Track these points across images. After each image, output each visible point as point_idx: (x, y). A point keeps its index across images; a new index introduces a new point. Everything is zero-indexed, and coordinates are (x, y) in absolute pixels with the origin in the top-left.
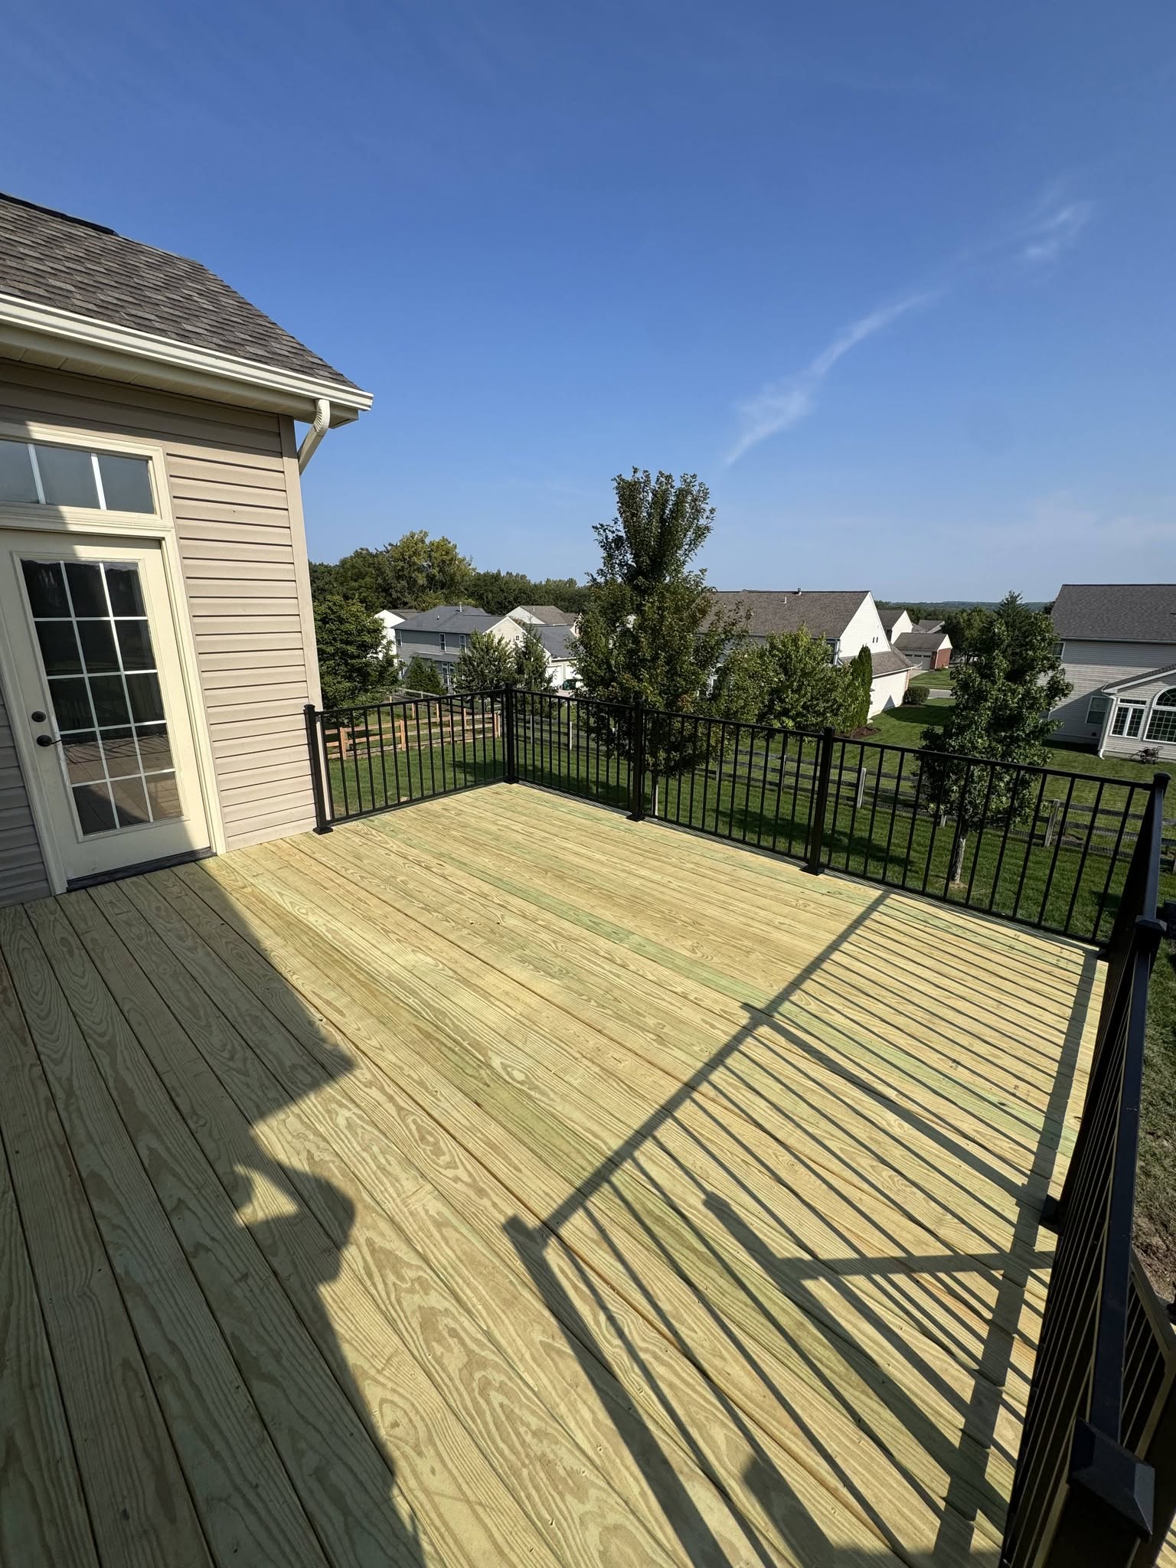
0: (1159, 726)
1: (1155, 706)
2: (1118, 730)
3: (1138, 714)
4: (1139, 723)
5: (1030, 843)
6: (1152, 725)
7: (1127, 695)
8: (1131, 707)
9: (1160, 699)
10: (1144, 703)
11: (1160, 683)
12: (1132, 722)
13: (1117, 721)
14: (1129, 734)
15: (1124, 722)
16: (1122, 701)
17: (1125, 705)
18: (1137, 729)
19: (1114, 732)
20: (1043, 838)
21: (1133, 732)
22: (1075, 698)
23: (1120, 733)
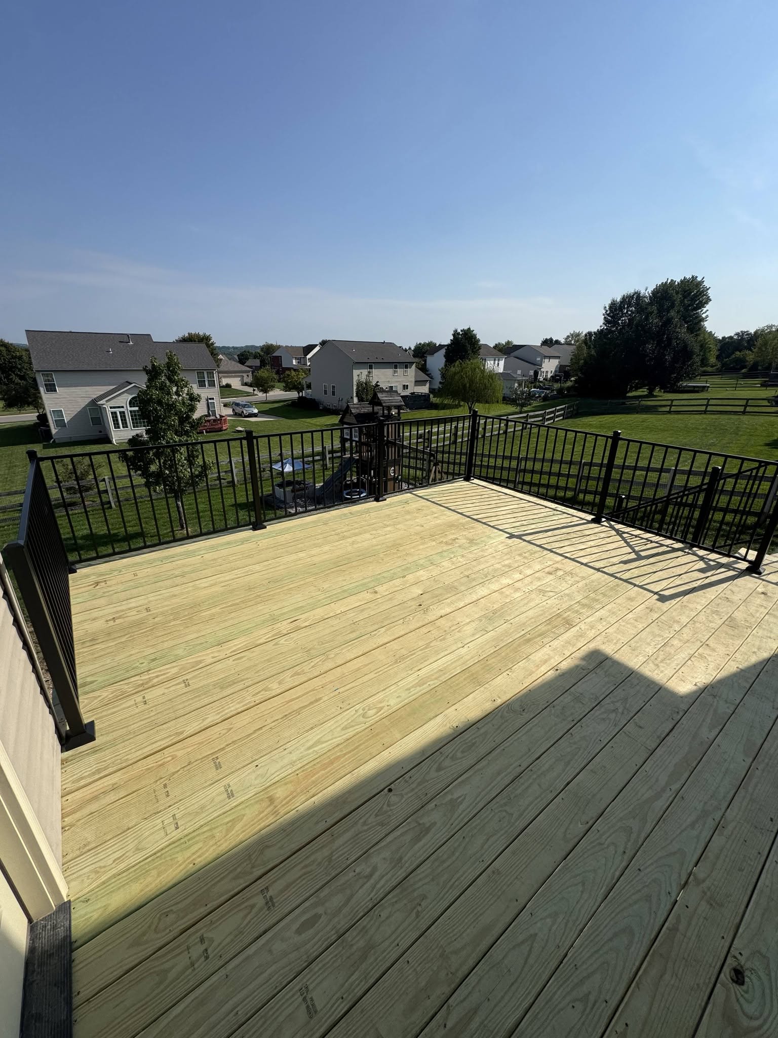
0: (136, 419)
1: (129, 409)
2: (117, 426)
3: (122, 413)
4: (125, 420)
5: (103, 509)
6: (132, 419)
7: (112, 404)
8: (118, 411)
9: (130, 403)
10: (123, 407)
11: (125, 394)
12: (122, 420)
13: (114, 421)
14: (123, 427)
15: (117, 420)
16: (111, 408)
17: (113, 410)
18: (126, 423)
19: (115, 428)
20: (109, 503)
21: (125, 425)
22: (79, 410)
23: (119, 428)
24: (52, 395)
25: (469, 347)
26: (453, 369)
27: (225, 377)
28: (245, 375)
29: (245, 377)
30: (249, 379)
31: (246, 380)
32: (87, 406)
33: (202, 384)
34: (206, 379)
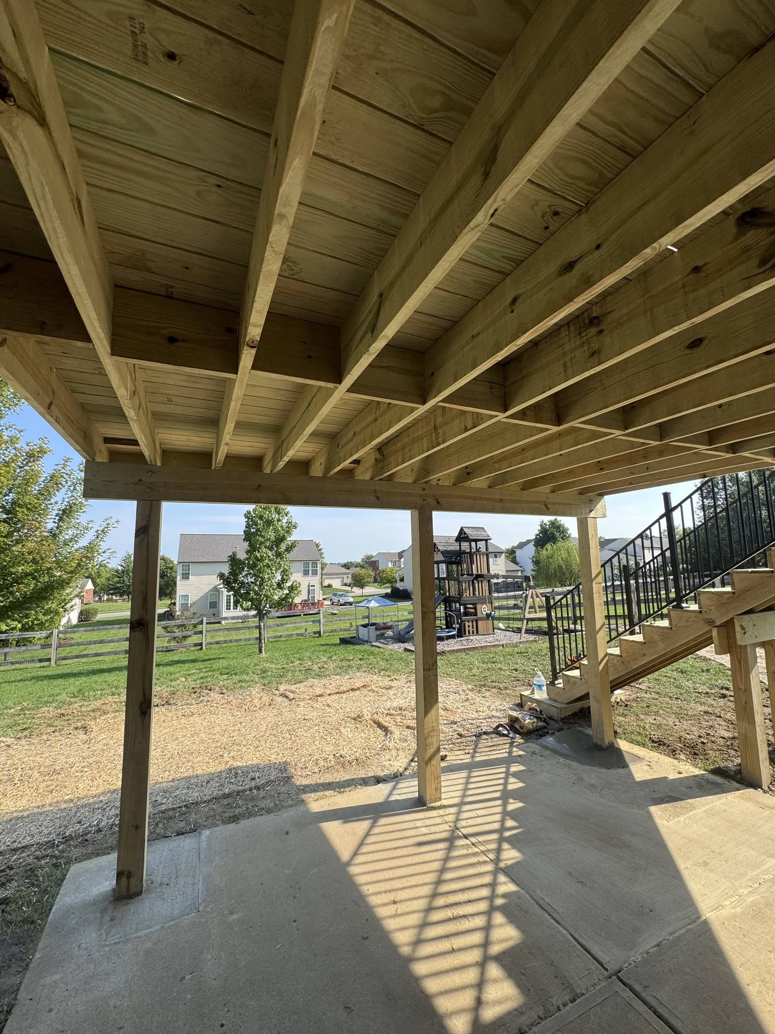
2: (228, 607)
8: (233, 595)
12: (234, 603)
13: (227, 603)
14: (233, 609)
15: (230, 603)
16: (227, 591)
17: (229, 595)
19: (227, 610)
21: (235, 607)
22: (202, 595)
23: (230, 609)
24: (185, 582)
25: (557, 534)
26: (544, 552)
27: (327, 578)
28: (345, 576)
29: (346, 578)
30: (349, 581)
31: (346, 581)
32: (209, 591)
33: (306, 573)
34: (310, 569)
